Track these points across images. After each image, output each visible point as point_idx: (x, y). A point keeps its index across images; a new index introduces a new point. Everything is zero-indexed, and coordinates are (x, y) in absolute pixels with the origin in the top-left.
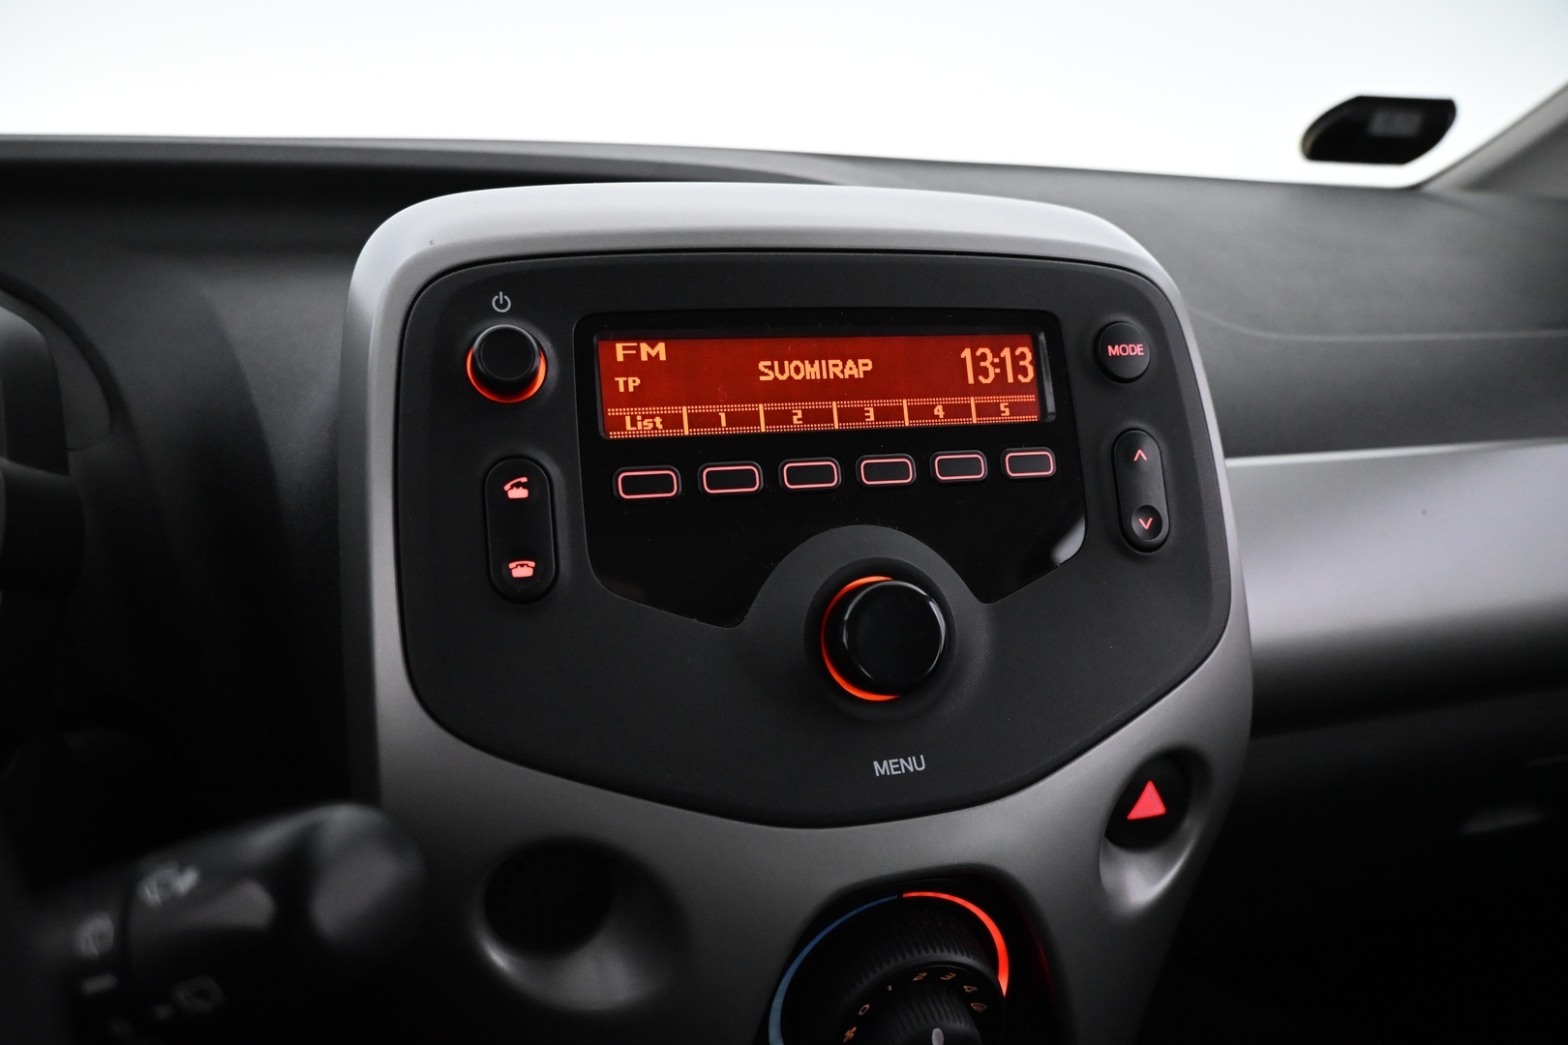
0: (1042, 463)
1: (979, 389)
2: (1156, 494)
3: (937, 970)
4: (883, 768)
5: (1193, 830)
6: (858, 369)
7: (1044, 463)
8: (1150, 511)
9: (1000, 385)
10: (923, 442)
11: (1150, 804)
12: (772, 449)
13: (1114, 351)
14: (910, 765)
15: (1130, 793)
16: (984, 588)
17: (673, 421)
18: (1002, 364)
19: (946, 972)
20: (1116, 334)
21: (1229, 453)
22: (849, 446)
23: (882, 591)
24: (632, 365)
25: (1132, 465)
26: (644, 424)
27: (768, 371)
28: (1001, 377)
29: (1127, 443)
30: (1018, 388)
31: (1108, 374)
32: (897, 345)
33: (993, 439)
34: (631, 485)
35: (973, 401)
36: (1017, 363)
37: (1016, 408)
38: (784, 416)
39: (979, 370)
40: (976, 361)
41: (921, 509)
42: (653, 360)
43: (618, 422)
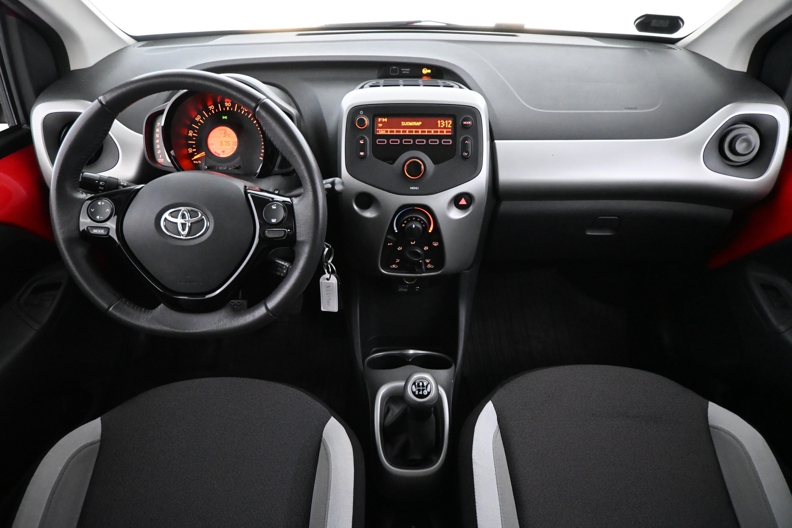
0: (449, 142)
1: (440, 128)
2: (470, 149)
4: (412, 188)
5: (471, 208)
6: (419, 123)
8: (467, 152)
9: (445, 128)
10: (427, 137)
11: (463, 202)
12: (401, 137)
13: (465, 123)
14: (416, 188)
15: (458, 198)
16: (435, 162)
17: (387, 132)
18: (445, 124)
19: (418, 219)
20: (466, 119)
22: (414, 137)
24: (381, 122)
25: (466, 144)
26: (382, 132)
27: (403, 124)
28: (445, 126)
30: (448, 128)
31: (463, 127)
33: (440, 137)
34: (379, 142)
35: (439, 130)
36: (448, 123)
37: (447, 132)
38: (405, 132)
39: (441, 125)
40: (441, 123)
41: (425, 149)
42: (385, 121)
43: (378, 132)
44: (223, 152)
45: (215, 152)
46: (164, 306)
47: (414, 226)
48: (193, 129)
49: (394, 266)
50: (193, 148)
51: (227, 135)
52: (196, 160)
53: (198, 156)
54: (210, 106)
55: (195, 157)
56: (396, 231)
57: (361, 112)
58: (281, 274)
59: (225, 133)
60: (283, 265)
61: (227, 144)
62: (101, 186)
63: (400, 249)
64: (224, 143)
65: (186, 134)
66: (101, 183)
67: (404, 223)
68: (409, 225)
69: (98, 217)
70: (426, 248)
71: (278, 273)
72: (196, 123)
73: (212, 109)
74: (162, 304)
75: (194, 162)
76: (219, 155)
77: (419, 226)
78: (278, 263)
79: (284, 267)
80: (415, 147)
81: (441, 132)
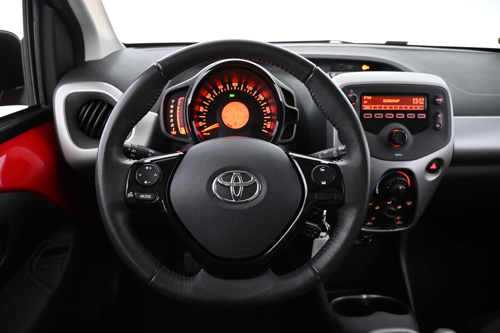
0: (423, 116)
1: (415, 105)
2: (441, 121)
3: (401, 180)
4: (396, 155)
5: (440, 171)
6: (397, 101)
7: (424, 116)
8: (439, 124)
9: (418, 104)
10: (406, 112)
11: (434, 167)
12: (384, 112)
13: (437, 100)
14: (400, 155)
15: (430, 164)
16: (413, 133)
17: (371, 107)
18: (419, 101)
19: (402, 181)
20: (438, 97)
21: (455, 115)
22: (395, 112)
23: (398, 132)
24: (366, 100)
25: (438, 117)
26: (367, 108)
27: (385, 101)
28: (419, 103)
29: (438, 113)
30: (421, 105)
31: (436, 103)
32: (404, 98)
33: (416, 112)
34: (366, 116)
35: (414, 106)
36: (421, 101)
37: (420, 108)
38: (386, 107)
39: (415, 102)
40: (415, 100)
41: (404, 121)
42: (369, 99)
43: (364, 107)
44: (235, 124)
45: (228, 125)
46: (204, 272)
47: (400, 188)
48: (204, 105)
49: (369, 223)
50: (203, 122)
51: (239, 110)
52: (205, 132)
53: (209, 129)
54: (220, 85)
55: (206, 130)
56: (377, 193)
57: (352, 91)
58: (311, 236)
59: (237, 107)
60: (314, 227)
61: (239, 117)
62: (133, 153)
63: (377, 208)
64: (236, 116)
65: (198, 109)
66: (133, 151)
67: (389, 185)
68: (395, 187)
69: (146, 182)
70: (399, 207)
71: (308, 235)
72: (207, 100)
73: (221, 89)
74: (202, 270)
75: (204, 134)
76: (231, 126)
77: (404, 187)
78: (309, 225)
79: (315, 228)
80: (395, 120)
81: (415, 108)
